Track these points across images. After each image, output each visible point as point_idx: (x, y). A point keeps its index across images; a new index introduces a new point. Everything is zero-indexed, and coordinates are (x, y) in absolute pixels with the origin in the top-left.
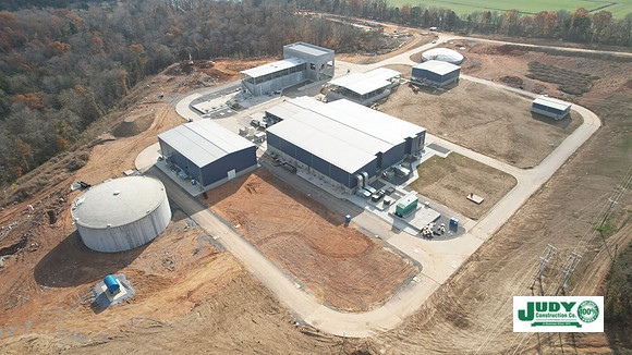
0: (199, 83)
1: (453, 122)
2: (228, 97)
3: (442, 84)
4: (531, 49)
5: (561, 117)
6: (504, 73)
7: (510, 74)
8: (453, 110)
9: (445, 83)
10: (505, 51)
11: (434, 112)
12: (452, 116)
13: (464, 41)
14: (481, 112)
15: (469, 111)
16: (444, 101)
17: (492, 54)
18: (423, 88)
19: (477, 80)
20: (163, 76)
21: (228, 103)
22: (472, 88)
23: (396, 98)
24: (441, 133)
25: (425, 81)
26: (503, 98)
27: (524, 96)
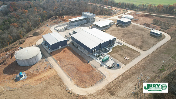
0: (58, 22)
1: (126, 36)
2: (65, 26)
3: (125, 25)
4: (154, 16)
5: (158, 36)
6: (145, 22)
7: (147, 23)
8: (127, 32)
9: (126, 25)
10: (146, 16)
11: (121, 33)
12: (126, 34)
13: (135, 13)
14: (135, 33)
15: (131, 33)
16: (125, 30)
17: (142, 17)
18: (119, 26)
19: (136, 24)
20: (50, 20)
21: (64, 28)
22: (134, 26)
23: (111, 28)
24: (121, 39)
25: (121, 24)
26: (142, 30)
27: (149, 29)
